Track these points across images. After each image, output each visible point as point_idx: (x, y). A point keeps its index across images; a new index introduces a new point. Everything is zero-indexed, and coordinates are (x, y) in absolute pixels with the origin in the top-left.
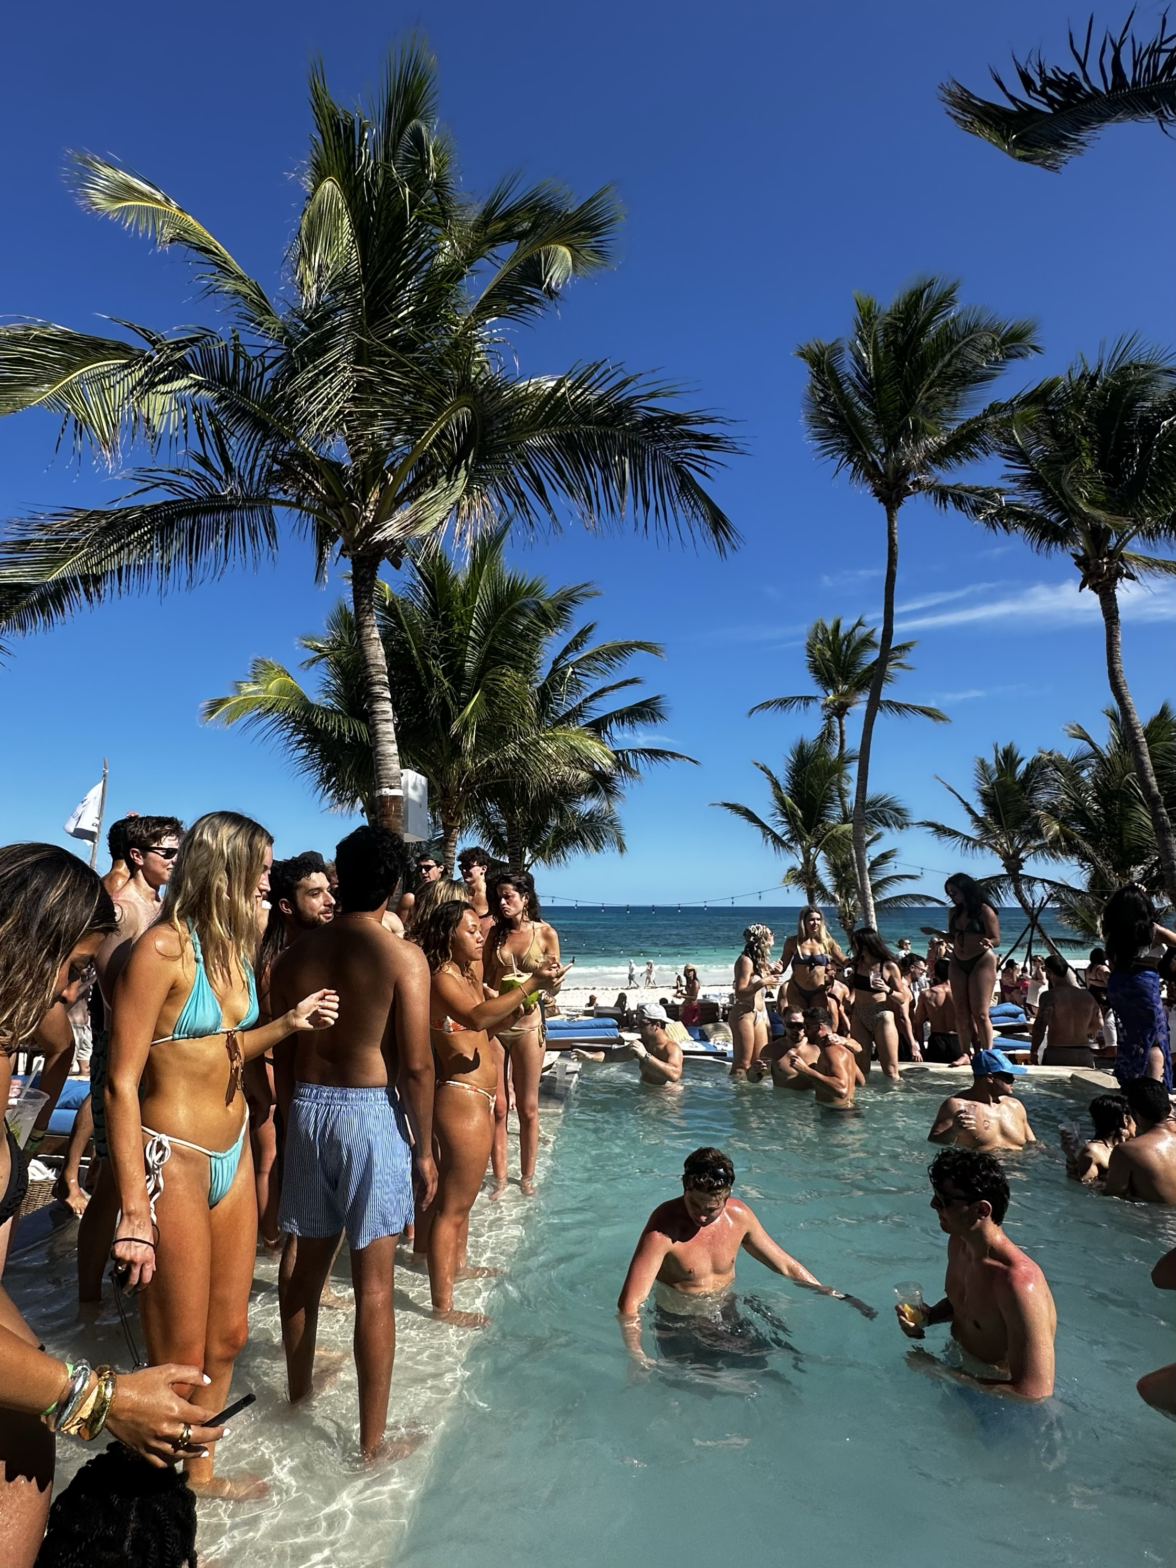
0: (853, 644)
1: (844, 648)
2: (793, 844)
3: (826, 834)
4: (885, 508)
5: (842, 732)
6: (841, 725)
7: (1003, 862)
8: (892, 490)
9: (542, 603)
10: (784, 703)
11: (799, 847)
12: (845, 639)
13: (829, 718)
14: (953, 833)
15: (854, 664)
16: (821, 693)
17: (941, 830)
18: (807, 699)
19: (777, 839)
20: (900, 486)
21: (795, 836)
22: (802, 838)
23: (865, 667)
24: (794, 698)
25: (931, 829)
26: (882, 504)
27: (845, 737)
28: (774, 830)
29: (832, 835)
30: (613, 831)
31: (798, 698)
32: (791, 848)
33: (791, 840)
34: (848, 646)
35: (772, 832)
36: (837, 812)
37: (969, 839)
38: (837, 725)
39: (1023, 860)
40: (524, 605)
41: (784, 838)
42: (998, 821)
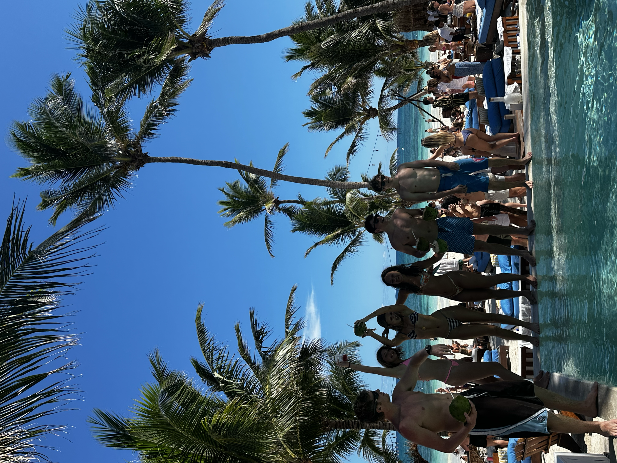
0: (235, 194)
1: (237, 199)
2: (357, 233)
3: (351, 212)
4: (147, 164)
5: (289, 202)
6: (284, 202)
7: (372, 119)
8: (137, 159)
9: (162, 389)
10: (267, 236)
11: (359, 229)
12: (232, 198)
13: (279, 210)
14: (354, 144)
15: (247, 193)
16: (264, 213)
17: (352, 150)
18: (267, 222)
19: (353, 243)
20: (134, 154)
21: (352, 231)
22: (354, 227)
23: (249, 188)
24: (265, 229)
25: (351, 156)
26: (144, 165)
27: (292, 200)
28: (347, 245)
29: (352, 209)
30: (344, 349)
31: (265, 227)
32: (359, 235)
33: (354, 233)
34: (236, 197)
35: (349, 246)
36: (337, 206)
37: (357, 136)
38: (284, 205)
39: (371, 107)
40: (163, 404)
41: (353, 238)
42: (347, 121)
